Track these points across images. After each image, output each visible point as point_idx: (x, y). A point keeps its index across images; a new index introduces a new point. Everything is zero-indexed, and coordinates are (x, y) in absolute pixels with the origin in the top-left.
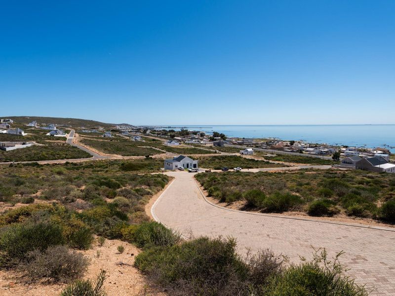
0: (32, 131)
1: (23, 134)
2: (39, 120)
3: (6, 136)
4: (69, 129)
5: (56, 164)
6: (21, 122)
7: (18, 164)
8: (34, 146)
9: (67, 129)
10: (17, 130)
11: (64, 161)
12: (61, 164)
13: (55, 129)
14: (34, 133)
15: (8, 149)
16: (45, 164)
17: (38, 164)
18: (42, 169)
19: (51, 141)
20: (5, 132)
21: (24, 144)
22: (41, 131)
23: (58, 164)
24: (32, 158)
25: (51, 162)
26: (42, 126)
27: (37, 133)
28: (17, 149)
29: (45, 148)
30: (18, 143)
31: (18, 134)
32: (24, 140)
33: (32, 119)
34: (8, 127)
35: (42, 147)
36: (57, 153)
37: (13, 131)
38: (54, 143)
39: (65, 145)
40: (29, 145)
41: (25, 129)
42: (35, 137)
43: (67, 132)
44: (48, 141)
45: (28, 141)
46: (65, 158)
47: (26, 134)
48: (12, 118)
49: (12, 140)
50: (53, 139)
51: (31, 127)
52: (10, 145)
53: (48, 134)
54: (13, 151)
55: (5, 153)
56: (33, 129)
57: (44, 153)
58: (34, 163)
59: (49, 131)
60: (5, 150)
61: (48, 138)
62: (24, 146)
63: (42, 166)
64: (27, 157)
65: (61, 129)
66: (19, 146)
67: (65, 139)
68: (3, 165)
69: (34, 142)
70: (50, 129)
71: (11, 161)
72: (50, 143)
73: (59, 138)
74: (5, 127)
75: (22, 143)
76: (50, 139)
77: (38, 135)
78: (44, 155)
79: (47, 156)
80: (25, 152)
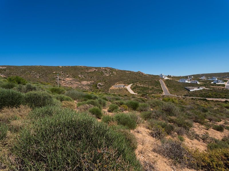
0: (203, 81)
1: (198, 83)
2: (207, 75)
3: (190, 84)
4: (227, 79)
5: (218, 101)
6: (197, 77)
7: (196, 98)
8: (204, 89)
9: (225, 79)
10: (195, 81)
11: (224, 100)
12: (221, 101)
13: (217, 80)
14: (204, 82)
15: (191, 90)
16: (211, 100)
17: (206, 100)
18: (209, 103)
19: (214, 87)
20: (190, 82)
21: (198, 88)
22: (208, 81)
23: (220, 101)
24: (203, 95)
25: (215, 99)
26: (208, 78)
27: (206, 82)
28: (195, 91)
29: (211, 90)
30: (195, 87)
31: (196, 83)
32: (198, 86)
33: (202, 75)
34: (191, 80)
35: (209, 90)
36: (219, 94)
37: (193, 82)
38: (216, 88)
39: (224, 89)
40: (201, 89)
41: (199, 80)
42: (204, 84)
43: (226, 81)
44: (212, 87)
45: (201, 87)
46: (225, 98)
47: (200, 83)
48: (193, 75)
49: (193, 86)
50: (215, 86)
51: (202, 79)
52: (192, 88)
53: (212, 83)
54: (193, 91)
55: (190, 92)
56: (203, 80)
57: (210, 94)
58: (204, 99)
59: (213, 81)
60: (189, 91)
61: (212, 85)
62: (199, 89)
63: (209, 101)
64: (200, 95)
65: (221, 79)
66: (196, 89)
67: (224, 85)
68: (188, 98)
69: (204, 87)
70: (213, 80)
71: (192, 96)
72: (213, 88)
73: (219, 85)
74: (190, 80)
75: (198, 87)
76: (213, 86)
77: (206, 84)
78: (210, 95)
79: (212, 95)
80: (199, 92)
